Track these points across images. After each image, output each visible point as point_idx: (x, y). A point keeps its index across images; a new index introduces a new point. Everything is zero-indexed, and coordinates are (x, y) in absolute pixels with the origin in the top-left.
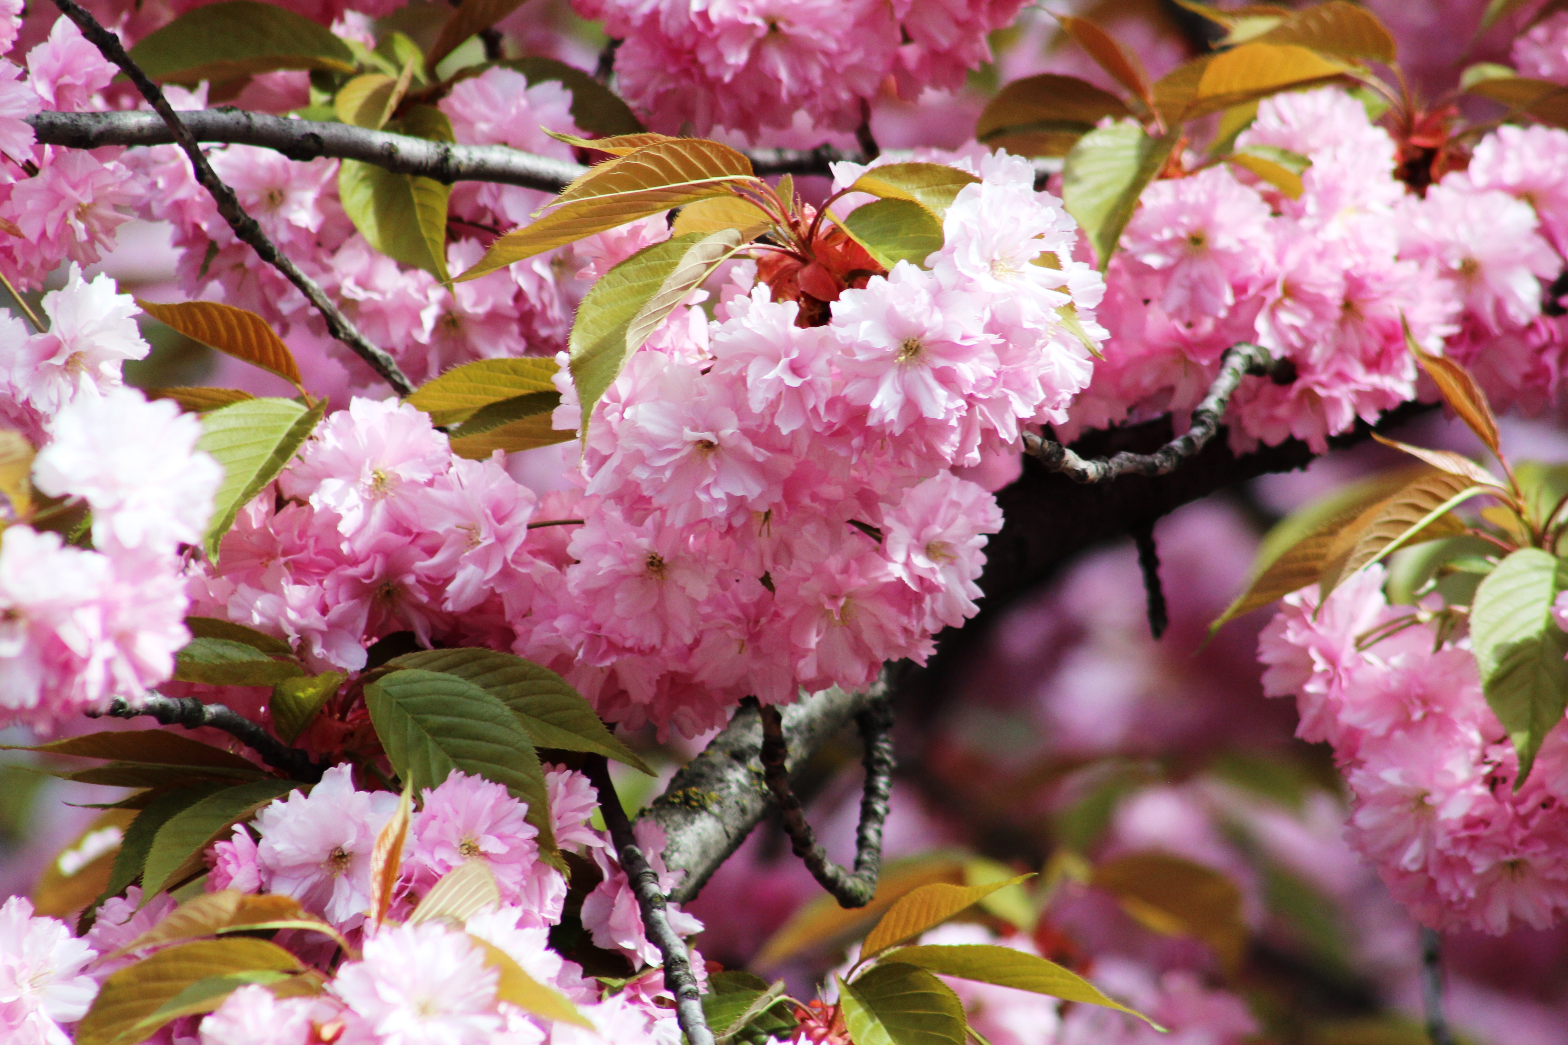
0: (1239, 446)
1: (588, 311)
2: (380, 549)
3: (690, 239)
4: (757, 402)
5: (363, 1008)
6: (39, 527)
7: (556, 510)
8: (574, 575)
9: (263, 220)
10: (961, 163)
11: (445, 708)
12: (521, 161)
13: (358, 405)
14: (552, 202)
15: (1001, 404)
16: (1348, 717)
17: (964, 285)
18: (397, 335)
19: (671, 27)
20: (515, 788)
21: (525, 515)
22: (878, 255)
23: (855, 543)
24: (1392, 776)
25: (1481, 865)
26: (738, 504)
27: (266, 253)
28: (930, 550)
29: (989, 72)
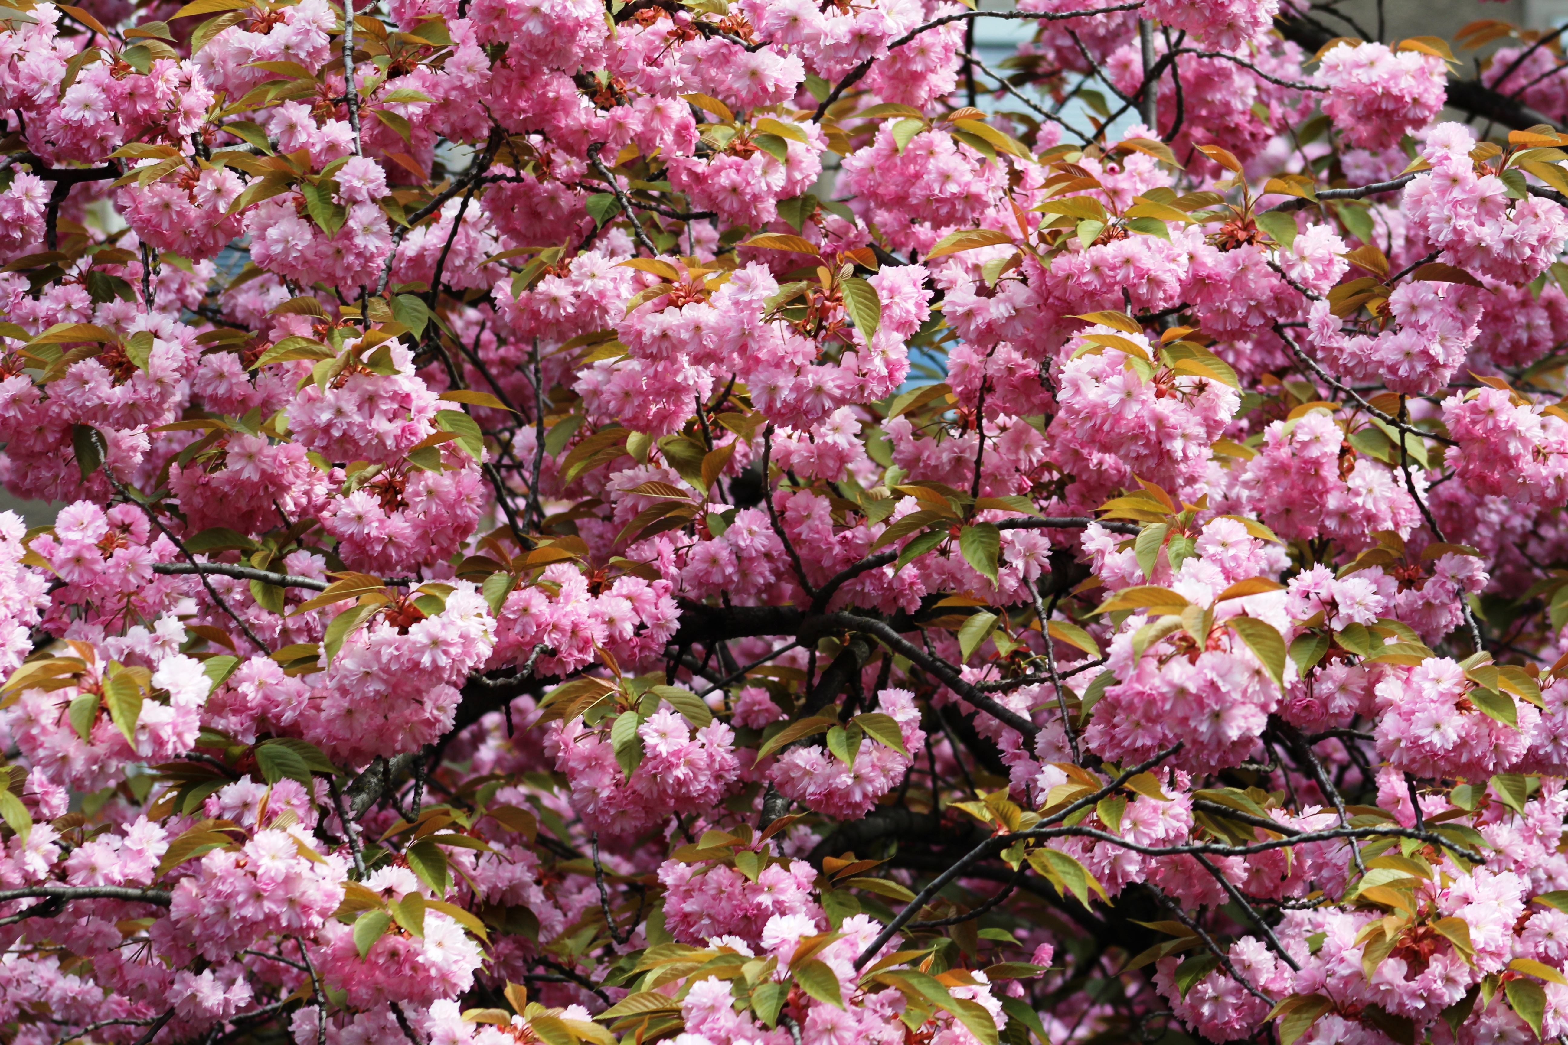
0: (537, 676)
1: (330, 629)
2: (260, 705)
3: (363, 607)
4: (384, 659)
5: (253, 856)
6: (153, 699)
7: (317, 694)
8: (323, 715)
9: (225, 597)
10: (451, 583)
11: (281, 757)
12: (308, 580)
13: (254, 659)
14: (318, 594)
15: (463, 662)
16: (572, 764)
17: (452, 623)
18: (267, 636)
19: (358, 538)
20: (303, 783)
21: (307, 695)
22: (425, 612)
23: (414, 706)
24: (585, 783)
25: (612, 812)
26: (377, 692)
27: (226, 609)
28: (439, 709)
29: (460, 555)
